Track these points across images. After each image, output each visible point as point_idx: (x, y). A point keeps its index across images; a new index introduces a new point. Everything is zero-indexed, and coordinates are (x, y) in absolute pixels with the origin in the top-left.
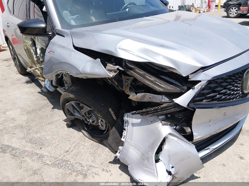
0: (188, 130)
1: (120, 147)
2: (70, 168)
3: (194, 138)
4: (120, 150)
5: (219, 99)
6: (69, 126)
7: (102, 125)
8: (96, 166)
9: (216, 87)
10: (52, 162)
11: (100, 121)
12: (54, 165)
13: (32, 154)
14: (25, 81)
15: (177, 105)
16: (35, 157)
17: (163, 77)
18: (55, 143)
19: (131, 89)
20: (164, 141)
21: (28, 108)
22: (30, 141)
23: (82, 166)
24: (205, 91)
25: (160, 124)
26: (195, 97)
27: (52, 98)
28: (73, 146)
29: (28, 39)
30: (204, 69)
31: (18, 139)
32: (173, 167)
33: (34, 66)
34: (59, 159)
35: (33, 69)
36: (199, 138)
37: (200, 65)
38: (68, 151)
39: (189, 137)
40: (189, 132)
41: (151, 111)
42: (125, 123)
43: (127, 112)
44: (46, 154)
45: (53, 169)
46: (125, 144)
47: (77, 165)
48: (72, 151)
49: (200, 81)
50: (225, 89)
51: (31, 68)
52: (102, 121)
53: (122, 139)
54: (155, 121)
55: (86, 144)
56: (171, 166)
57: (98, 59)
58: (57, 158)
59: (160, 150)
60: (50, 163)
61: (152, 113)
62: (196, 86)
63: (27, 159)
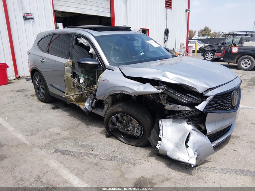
0: (203, 128)
1: (159, 142)
2: (121, 160)
3: (207, 132)
4: (159, 144)
5: (219, 109)
6: (108, 136)
7: (137, 132)
8: (139, 159)
9: (217, 101)
10: (106, 158)
11: (136, 129)
12: (108, 159)
13: (88, 155)
14: (50, 107)
15: (198, 110)
16: (91, 156)
17: (188, 95)
18: (101, 147)
19: (167, 102)
20: (189, 134)
21: (66, 126)
22: (81, 147)
23: (129, 159)
24: (212, 103)
25: (186, 124)
26: (207, 106)
27: (82, 119)
28: (116, 149)
29: (69, 72)
30: (211, 89)
31: (70, 146)
32: (196, 151)
33: (70, 93)
34: (110, 156)
35: (68, 95)
36: (210, 132)
37: (209, 87)
38: (114, 152)
39: (204, 132)
40: (204, 129)
41: (181, 115)
42: (160, 126)
43: (161, 119)
44: (98, 153)
45: (109, 161)
46: (163, 140)
47: (125, 159)
48: (117, 151)
49: (209, 96)
50: (222, 102)
51: (67, 94)
52: (138, 129)
53: (160, 136)
54: (182, 122)
55: (125, 147)
56: (195, 150)
57: (147, 83)
58: (108, 156)
59: (187, 140)
60: (104, 159)
61: (182, 116)
62: (207, 99)
63: (85, 157)
